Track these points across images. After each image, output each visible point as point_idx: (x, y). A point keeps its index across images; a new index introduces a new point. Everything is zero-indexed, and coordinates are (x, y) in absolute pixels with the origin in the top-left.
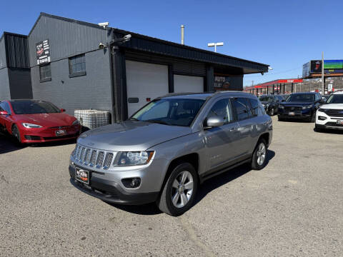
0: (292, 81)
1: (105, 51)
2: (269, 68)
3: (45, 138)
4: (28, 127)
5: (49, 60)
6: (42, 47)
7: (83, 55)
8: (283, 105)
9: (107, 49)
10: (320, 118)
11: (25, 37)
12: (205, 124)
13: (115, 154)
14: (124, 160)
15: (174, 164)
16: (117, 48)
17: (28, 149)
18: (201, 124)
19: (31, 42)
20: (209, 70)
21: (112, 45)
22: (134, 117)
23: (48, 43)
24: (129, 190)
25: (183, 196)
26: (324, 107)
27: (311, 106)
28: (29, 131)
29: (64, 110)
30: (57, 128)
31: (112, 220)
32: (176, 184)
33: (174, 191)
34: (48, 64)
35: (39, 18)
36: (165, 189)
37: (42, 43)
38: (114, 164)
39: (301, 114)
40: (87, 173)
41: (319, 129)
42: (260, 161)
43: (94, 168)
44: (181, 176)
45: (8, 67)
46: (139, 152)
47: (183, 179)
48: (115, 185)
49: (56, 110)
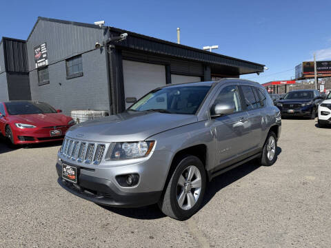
0: (285, 83)
1: (102, 50)
2: (265, 68)
3: (39, 139)
4: (22, 128)
5: (46, 63)
6: (40, 51)
7: (79, 56)
8: (282, 103)
9: (104, 48)
10: (323, 113)
11: (24, 42)
12: (212, 111)
13: (107, 146)
14: (119, 152)
15: (179, 156)
16: (114, 46)
17: (22, 150)
18: (207, 112)
19: (29, 46)
20: (206, 70)
21: (109, 43)
22: (132, 108)
23: (46, 46)
24: (125, 190)
25: (189, 195)
26: (326, 102)
27: (310, 103)
28: (22, 132)
29: (61, 111)
30: (52, 128)
31: (105, 226)
32: (181, 181)
33: (179, 189)
34: (46, 67)
35: (37, 22)
36: (169, 186)
37: (40, 46)
38: (106, 157)
39: (300, 111)
40: (74, 170)
41: (322, 124)
42: (270, 156)
43: (83, 164)
44: (187, 171)
45: (7, 71)
46: (137, 142)
47: (190, 175)
48: (108, 183)
49: (52, 111)
